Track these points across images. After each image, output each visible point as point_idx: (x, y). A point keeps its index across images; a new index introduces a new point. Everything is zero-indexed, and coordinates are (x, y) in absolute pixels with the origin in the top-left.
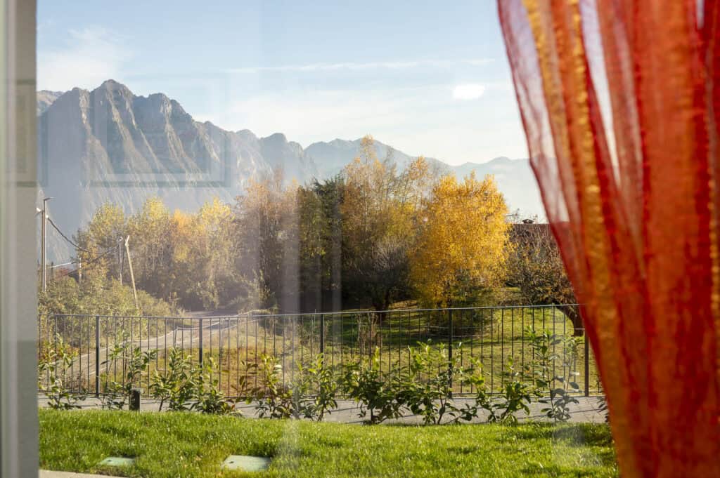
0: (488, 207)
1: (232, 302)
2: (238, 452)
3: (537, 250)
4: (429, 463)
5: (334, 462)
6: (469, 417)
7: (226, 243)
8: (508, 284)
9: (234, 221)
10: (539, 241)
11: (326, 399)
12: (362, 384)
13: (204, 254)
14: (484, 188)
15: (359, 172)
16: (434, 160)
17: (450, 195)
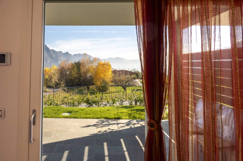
0: (108, 67)
1: (58, 86)
2: (64, 112)
3: (117, 75)
4: (100, 112)
5: (83, 113)
6: (106, 106)
7: (56, 74)
8: (112, 82)
9: (58, 70)
10: (117, 73)
11: (79, 103)
12: (86, 100)
13: (52, 76)
14: (108, 63)
15: (84, 60)
16: (98, 58)
17: (101, 65)
